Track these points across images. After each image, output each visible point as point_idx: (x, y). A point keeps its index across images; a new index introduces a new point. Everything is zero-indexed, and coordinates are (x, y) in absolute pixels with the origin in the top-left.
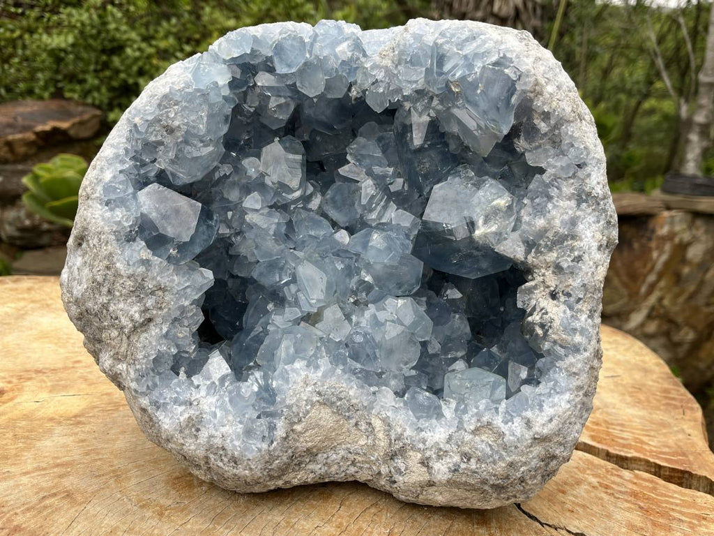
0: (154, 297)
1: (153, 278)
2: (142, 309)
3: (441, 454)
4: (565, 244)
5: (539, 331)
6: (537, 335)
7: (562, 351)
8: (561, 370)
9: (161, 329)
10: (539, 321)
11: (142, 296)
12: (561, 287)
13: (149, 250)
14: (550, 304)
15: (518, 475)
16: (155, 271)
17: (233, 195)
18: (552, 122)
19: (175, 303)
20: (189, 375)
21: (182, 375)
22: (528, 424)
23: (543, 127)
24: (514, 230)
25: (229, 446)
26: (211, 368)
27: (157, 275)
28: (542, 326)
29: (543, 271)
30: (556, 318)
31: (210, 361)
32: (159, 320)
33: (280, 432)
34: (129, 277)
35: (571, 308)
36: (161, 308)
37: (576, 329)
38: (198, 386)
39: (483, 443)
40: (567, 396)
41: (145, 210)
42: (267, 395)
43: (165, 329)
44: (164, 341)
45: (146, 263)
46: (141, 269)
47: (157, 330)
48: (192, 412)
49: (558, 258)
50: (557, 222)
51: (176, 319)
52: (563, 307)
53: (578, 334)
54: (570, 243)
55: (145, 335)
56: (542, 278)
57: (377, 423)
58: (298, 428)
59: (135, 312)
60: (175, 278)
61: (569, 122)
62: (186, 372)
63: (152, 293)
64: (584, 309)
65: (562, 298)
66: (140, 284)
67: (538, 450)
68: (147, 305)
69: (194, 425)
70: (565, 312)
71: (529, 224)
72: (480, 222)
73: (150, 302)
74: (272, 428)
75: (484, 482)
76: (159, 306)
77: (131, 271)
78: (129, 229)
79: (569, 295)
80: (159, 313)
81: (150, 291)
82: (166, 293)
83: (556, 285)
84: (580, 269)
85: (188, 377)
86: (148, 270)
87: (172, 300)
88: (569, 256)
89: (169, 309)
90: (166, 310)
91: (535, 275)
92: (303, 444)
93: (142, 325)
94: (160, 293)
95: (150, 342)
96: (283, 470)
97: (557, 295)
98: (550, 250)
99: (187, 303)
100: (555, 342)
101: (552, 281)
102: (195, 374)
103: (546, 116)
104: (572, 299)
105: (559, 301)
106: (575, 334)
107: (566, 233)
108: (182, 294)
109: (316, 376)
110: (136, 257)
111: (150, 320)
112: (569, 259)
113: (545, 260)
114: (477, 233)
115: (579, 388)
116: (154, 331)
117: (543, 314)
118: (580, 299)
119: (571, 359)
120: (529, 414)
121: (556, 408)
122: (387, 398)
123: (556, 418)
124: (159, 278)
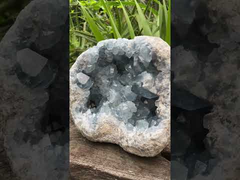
0: (77, 95)
3: (130, 140)
4: (166, 90)
6: (157, 113)
7: (163, 118)
8: (162, 123)
9: (78, 102)
11: (75, 95)
12: (165, 101)
13: (77, 86)
15: (146, 148)
16: (78, 90)
17: (100, 76)
18: (162, 59)
19: (81, 97)
21: (81, 112)
22: (151, 135)
23: (160, 60)
24: (154, 86)
25: (86, 129)
26: (88, 112)
28: (159, 111)
29: (161, 97)
30: (162, 109)
31: (88, 110)
32: (78, 100)
33: (97, 128)
35: (166, 107)
36: (78, 98)
37: (166, 112)
38: (84, 115)
39: (140, 138)
40: (162, 130)
41: (78, 77)
42: (96, 119)
44: (78, 105)
45: (76, 88)
48: (80, 120)
49: (164, 94)
50: (164, 84)
51: (81, 100)
56: (161, 99)
57: (119, 130)
58: (101, 128)
60: (82, 92)
61: (166, 59)
67: (152, 142)
68: (76, 97)
69: (80, 123)
70: (164, 108)
71: (158, 85)
72: (144, 83)
74: (95, 126)
75: (139, 148)
79: (166, 103)
82: (80, 95)
84: (169, 97)
85: (83, 113)
86: (76, 90)
91: (159, 98)
92: (102, 132)
93: (74, 101)
96: (97, 137)
97: (164, 103)
98: (163, 91)
100: (161, 115)
101: (163, 100)
103: (160, 58)
104: (167, 105)
105: (164, 105)
106: (166, 114)
107: (166, 87)
108: (83, 96)
109: (107, 116)
111: (76, 100)
112: (166, 94)
113: (161, 94)
114: (143, 86)
115: (166, 128)
116: (76, 102)
117: (159, 108)
119: (164, 120)
120: (151, 133)
122: (123, 124)
123: (158, 135)
124: (78, 92)
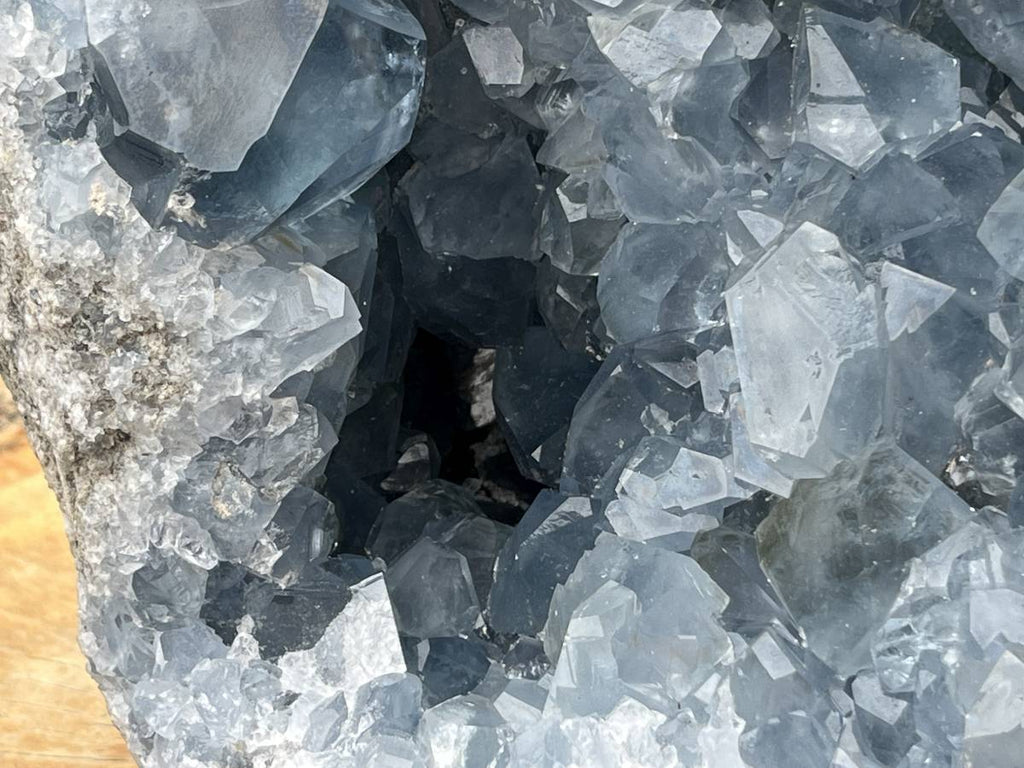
0: (133, 357)
1: (131, 290)
2: (95, 393)
9: (158, 476)
11: (94, 348)
13: (119, 181)
16: (133, 265)
19: (208, 391)
20: (273, 646)
21: (245, 645)
26: (349, 640)
27: (142, 280)
31: (350, 610)
32: (150, 443)
34: (49, 275)
36: (152, 402)
38: (291, 698)
43: (171, 479)
44: (170, 516)
45: (102, 227)
46: (88, 252)
47: (146, 477)
51: (215, 446)
55: (107, 485)
59: (74, 402)
60: (208, 294)
62: (258, 635)
63: (129, 342)
66: (86, 301)
68: (108, 386)
73: (118, 377)
76: (147, 393)
77: (56, 255)
78: (61, 91)
80: (147, 418)
81: (119, 333)
82: (175, 348)
85: (264, 655)
86: (111, 258)
87: (198, 377)
89: (188, 407)
90: (171, 412)
93: (100, 448)
94: (155, 345)
95: (122, 515)
99: (253, 394)
102: (295, 646)
108: (231, 357)
110: (70, 206)
111: (121, 438)
124: (145, 293)
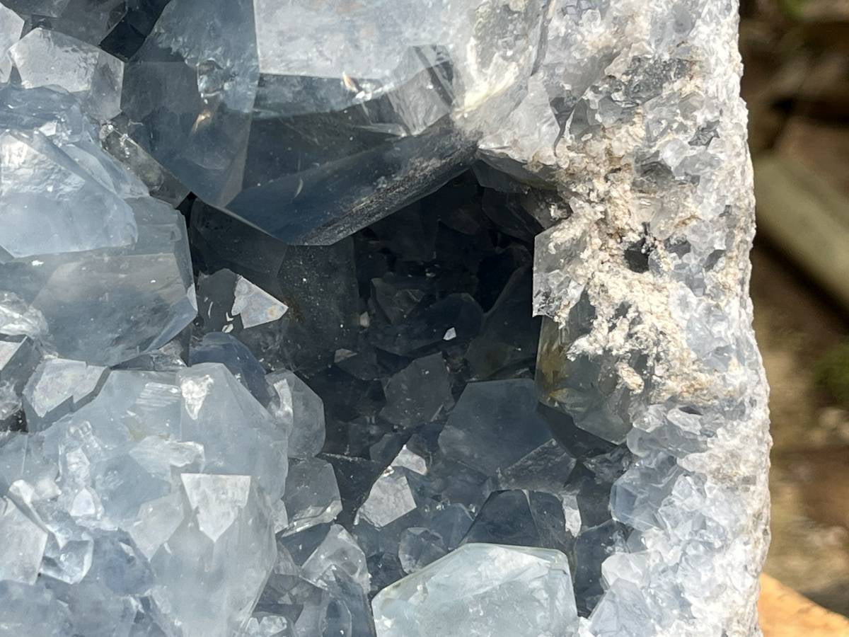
4: (667, 90)
5: (631, 379)
6: (627, 390)
7: (690, 424)
8: (700, 479)
10: (628, 347)
12: (661, 228)
14: (638, 287)
24: (535, 69)
28: (639, 361)
29: (601, 186)
30: (669, 327)
37: (727, 349)
49: (650, 140)
52: (677, 289)
53: (734, 360)
54: (677, 85)
56: (600, 208)
64: (731, 281)
65: (668, 261)
70: (684, 304)
71: (566, 42)
79: (683, 247)
83: (645, 225)
84: (712, 163)
88: (683, 128)
91: (576, 204)
97: (653, 256)
98: (626, 116)
100: (674, 402)
101: (632, 213)
104: (692, 260)
105: (658, 271)
106: (726, 362)
107: (666, 57)
112: (684, 138)
113: (609, 152)
117: (634, 323)
118: (716, 255)
121: (724, 597)
123: (735, 626)
